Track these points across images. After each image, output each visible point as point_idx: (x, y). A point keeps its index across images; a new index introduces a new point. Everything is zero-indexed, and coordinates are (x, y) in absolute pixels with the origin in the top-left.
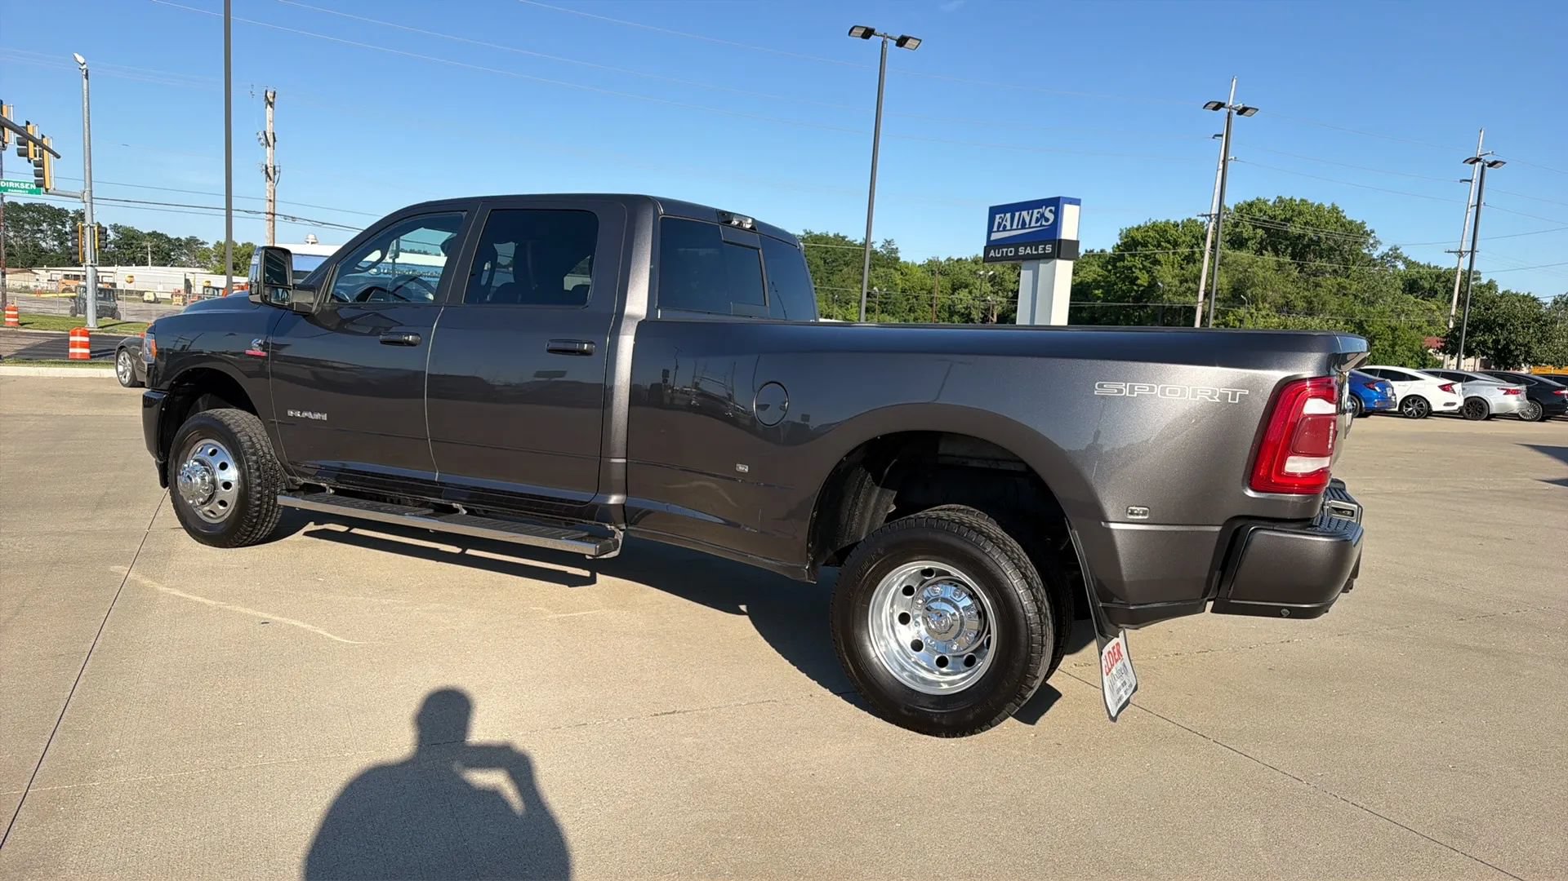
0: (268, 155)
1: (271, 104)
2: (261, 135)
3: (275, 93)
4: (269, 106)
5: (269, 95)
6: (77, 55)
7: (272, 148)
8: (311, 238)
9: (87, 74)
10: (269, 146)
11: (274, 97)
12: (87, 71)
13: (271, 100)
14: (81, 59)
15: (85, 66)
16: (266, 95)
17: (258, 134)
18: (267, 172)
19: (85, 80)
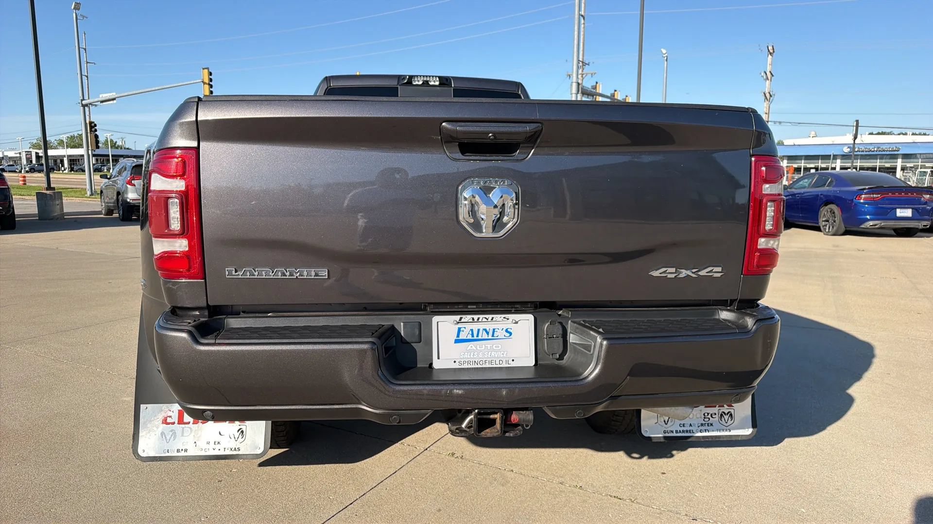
0: (767, 85)
1: (771, 54)
2: (763, 74)
3: (773, 47)
4: (769, 56)
5: (770, 48)
6: (662, 50)
7: (770, 81)
8: (813, 133)
9: (667, 60)
10: (768, 80)
11: (773, 49)
12: (667, 56)
13: (771, 51)
14: (664, 51)
15: (666, 55)
16: (768, 49)
17: (761, 74)
18: (765, 96)
19: (666, 62)
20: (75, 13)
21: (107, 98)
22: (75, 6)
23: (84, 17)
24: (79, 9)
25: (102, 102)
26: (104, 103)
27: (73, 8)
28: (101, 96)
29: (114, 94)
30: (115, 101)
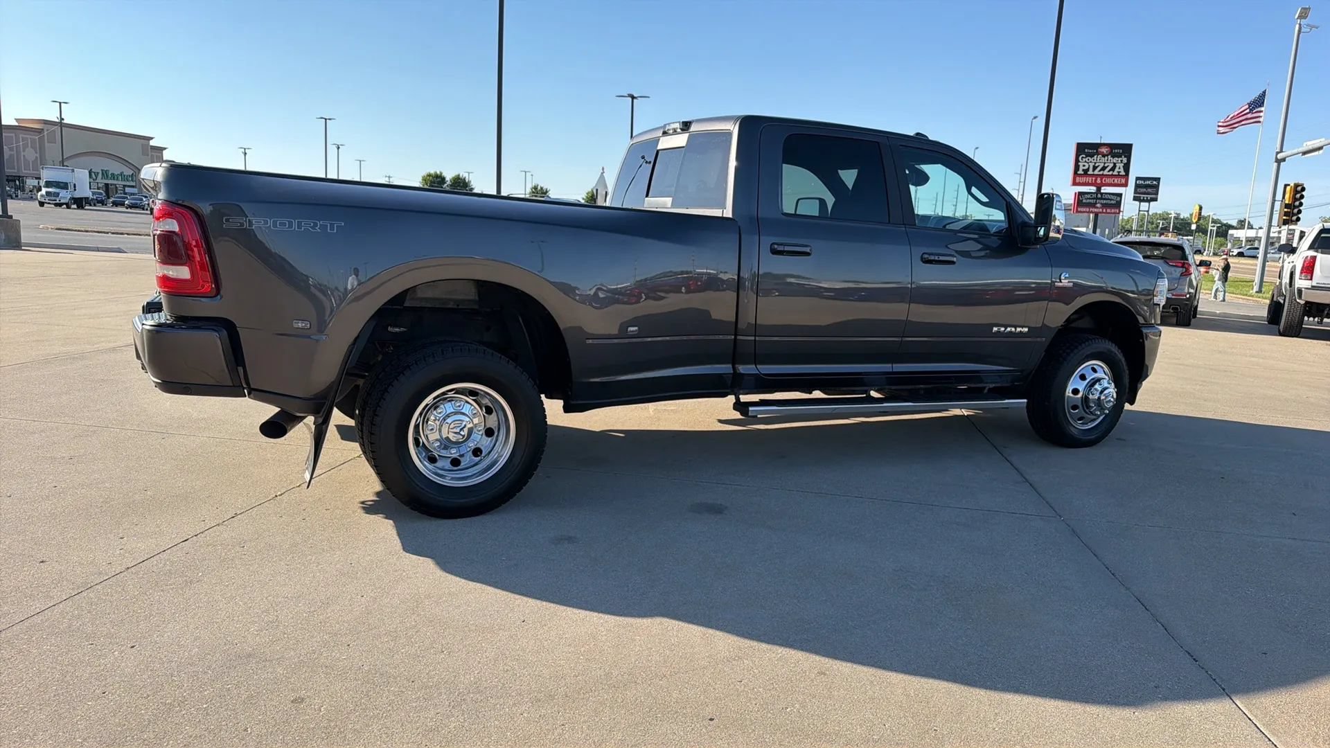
20: (1300, 25)
21: (1310, 148)
22: (1301, 13)
23: (1311, 27)
24: (1305, 18)
25: (1304, 153)
26: (1306, 156)
27: (1296, 17)
28: (1305, 145)
29: (1323, 139)
30: (1321, 152)
